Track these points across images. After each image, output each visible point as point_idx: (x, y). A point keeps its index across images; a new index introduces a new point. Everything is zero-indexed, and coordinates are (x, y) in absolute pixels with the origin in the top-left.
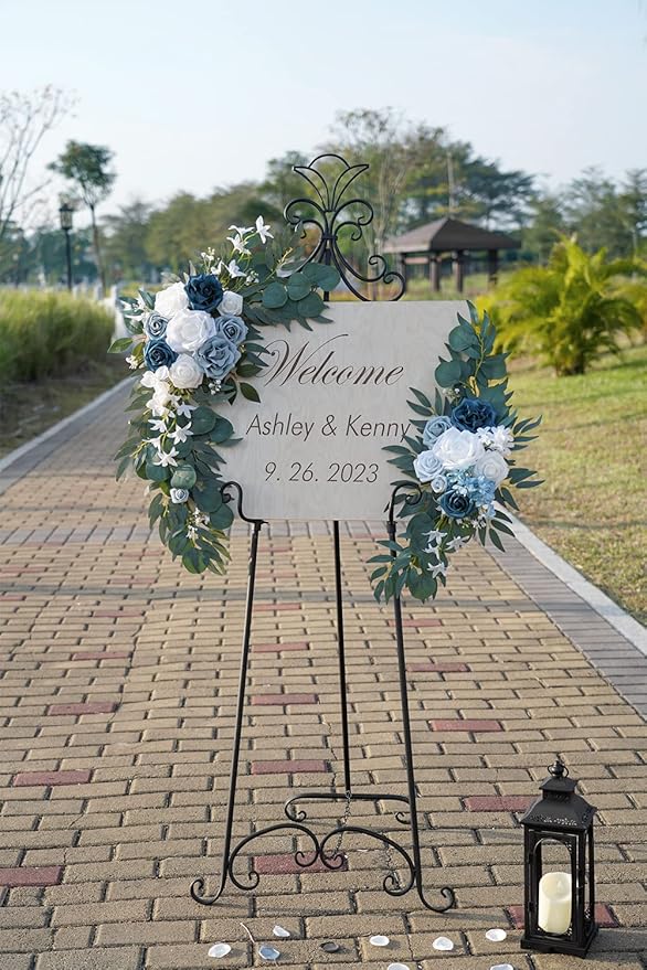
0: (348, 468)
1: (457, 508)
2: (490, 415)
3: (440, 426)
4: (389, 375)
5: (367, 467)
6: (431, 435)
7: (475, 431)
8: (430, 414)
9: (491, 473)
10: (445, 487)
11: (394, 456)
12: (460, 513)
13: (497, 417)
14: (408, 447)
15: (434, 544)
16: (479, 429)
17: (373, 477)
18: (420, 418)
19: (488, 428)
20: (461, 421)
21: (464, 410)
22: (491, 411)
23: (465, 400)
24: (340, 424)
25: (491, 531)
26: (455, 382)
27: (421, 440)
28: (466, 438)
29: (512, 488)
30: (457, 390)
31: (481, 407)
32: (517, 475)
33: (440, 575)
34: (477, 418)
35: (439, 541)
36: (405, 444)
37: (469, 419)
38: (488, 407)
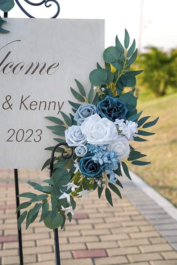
0: (21, 133)
1: (90, 169)
2: (124, 111)
3: (89, 111)
4: (50, 68)
5: (34, 132)
6: (81, 115)
7: (113, 120)
8: (84, 101)
9: (119, 151)
10: (85, 154)
11: (52, 124)
12: (91, 173)
13: (128, 113)
14: (62, 119)
15: (69, 191)
16: (117, 120)
17: (38, 139)
18: (75, 101)
19: (123, 120)
20: (104, 111)
21: (106, 103)
22: (125, 108)
23: (107, 97)
24: (16, 102)
25: (107, 189)
26: (103, 83)
27: (72, 117)
28: (105, 123)
29: (129, 164)
30: (103, 89)
31: (118, 104)
32: (134, 156)
33: (69, 214)
34: (115, 111)
35: (73, 190)
36: (60, 117)
37: (109, 110)
38: (123, 105)
